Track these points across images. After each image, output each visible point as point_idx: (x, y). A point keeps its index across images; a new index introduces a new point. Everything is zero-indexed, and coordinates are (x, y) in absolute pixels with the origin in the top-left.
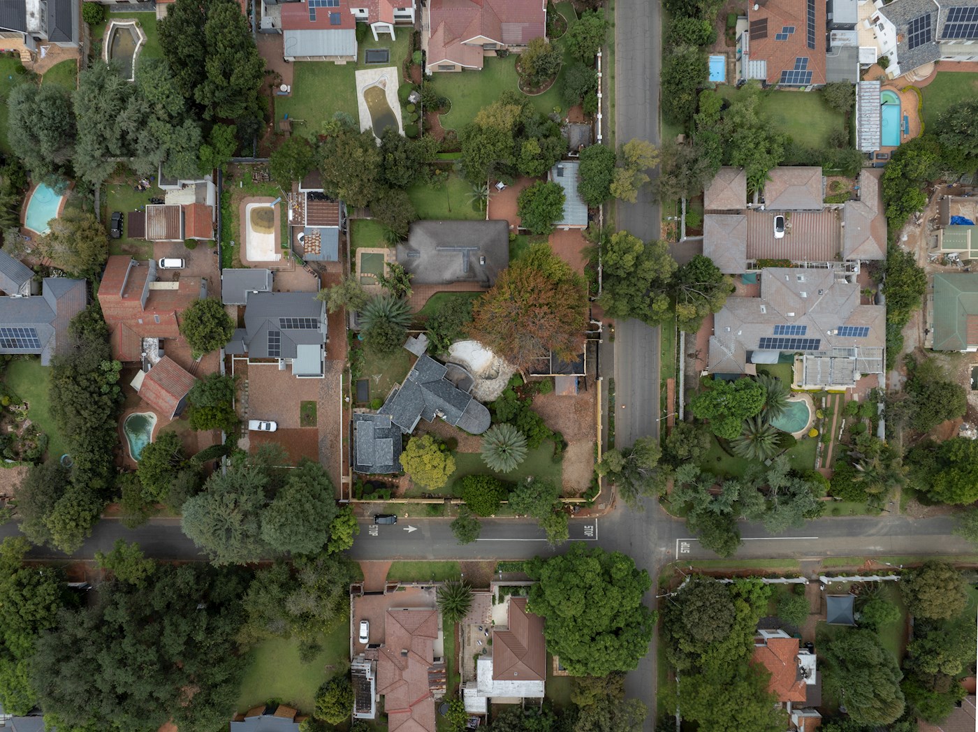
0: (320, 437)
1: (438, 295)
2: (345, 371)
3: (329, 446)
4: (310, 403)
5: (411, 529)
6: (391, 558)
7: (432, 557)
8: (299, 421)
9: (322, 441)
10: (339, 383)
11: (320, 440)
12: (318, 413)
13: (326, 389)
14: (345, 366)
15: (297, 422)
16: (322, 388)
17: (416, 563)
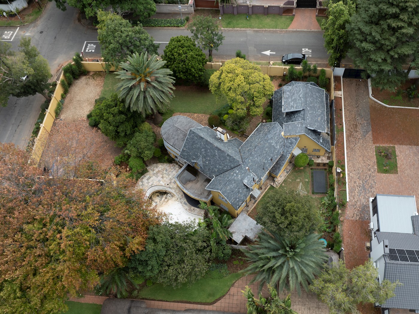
0: (370, 135)
1: (211, 299)
2: (343, 205)
3: (359, 127)
4: (386, 172)
5: (268, 53)
6: (290, 31)
7: (248, 32)
8: (397, 153)
9: (367, 132)
10: (351, 192)
11: (370, 133)
12: (374, 159)
13: (367, 187)
14: (343, 211)
15: (401, 152)
16: (371, 187)
17: (264, 27)
